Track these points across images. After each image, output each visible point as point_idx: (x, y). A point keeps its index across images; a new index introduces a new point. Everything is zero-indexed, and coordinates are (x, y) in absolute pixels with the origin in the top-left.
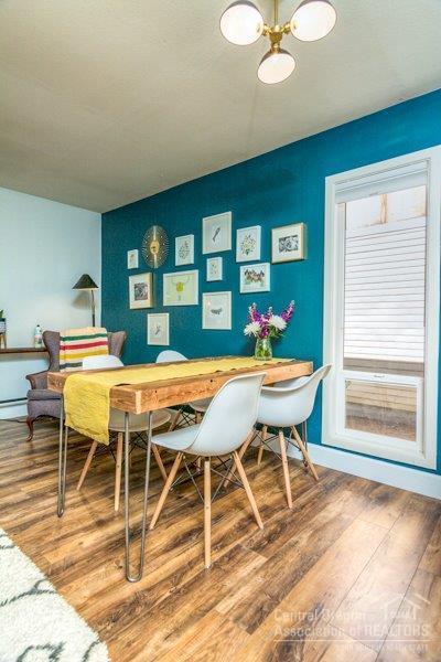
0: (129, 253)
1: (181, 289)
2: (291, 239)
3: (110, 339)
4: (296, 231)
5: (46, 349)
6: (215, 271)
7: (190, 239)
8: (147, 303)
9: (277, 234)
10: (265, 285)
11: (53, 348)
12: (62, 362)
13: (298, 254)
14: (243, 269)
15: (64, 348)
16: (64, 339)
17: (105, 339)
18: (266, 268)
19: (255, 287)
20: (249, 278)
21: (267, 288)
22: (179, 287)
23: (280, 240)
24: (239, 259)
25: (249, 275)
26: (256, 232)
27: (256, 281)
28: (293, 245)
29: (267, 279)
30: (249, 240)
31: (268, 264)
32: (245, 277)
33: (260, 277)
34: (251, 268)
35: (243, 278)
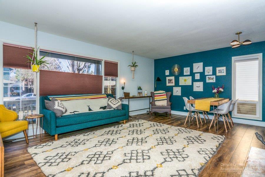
0: (166, 71)
1: (186, 81)
2: (222, 71)
3: (166, 94)
4: (224, 69)
5: (151, 96)
6: (197, 77)
7: (189, 68)
8: (173, 84)
9: (218, 69)
10: (214, 81)
11: (153, 96)
12: (155, 100)
13: (225, 74)
14: (207, 77)
15: (155, 96)
16: (155, 94)
17: (165, 94)
18: (214, 77)
19: (211, 81)
20: (209, 79)
21: (215, 81)
22: (185, 80)
23: (219, 70)
24: (206, 74)
25: (209, 78)
26: (211, 68)
27: (211, 80)
28: (223, 72)
29: (214, 79)
30: (209, 70)
31: (215, 76)
32: (208, 79)
33: (213, 79)
34: (209, 77)
35: (207, 79)
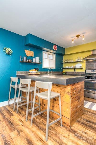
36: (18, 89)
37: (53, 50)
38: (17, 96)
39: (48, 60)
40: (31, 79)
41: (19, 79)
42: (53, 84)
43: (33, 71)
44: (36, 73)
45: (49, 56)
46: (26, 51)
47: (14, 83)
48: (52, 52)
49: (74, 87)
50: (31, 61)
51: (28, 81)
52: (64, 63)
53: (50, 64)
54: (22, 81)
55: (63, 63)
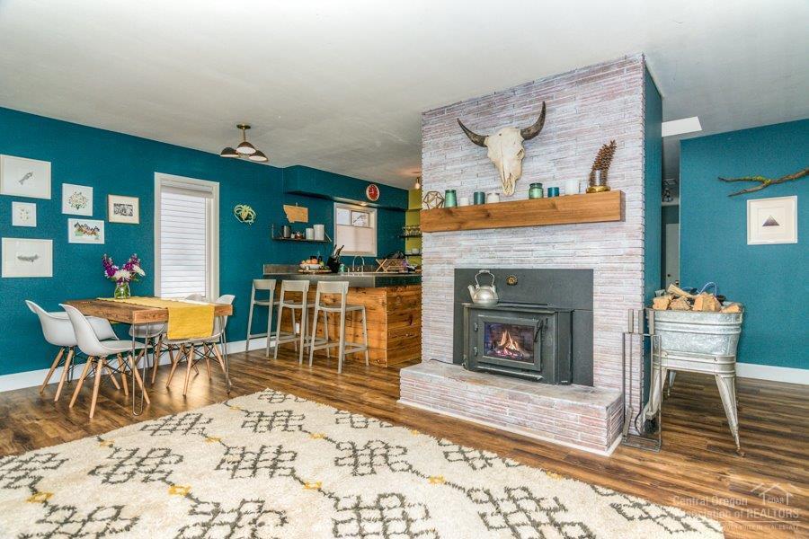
2: (124, 209)
4: (131, 201)
6: (24, 215)
9: (113, 200)
10: (99, 239)
13: (135, 219)
14: (71, 222)
18: (100, 224)
19: (87, 239)
21: (101, 241)
23: (116, 205)
24: (65, 211)
25: (80, 229)
26: (88, 192)
27: (86, 234)
28: (128, 211)
29: (102, 234)
30: (78, 198)
31: (103, 222)
32: (75, 229)
33: (94, 231)
34: (82, 222)
35: (72, 230)
36: (275, 308)
37: (368, 201)
38: (274, 329)
39: (352, 229)
40: (308, 282)
41: (279, 284)
42: (350, 288)
43: (310, 265)
44: (320, 269)
45: (356, 215)
46: (287, 208)
47: (263, 294)
48: (364, 204)
49: (395, 294)
50: (302, 237)
51: (302, 285)
52: (408, 237)
53: (357, 243)
54: (288, 286)
55: (404, 237)
